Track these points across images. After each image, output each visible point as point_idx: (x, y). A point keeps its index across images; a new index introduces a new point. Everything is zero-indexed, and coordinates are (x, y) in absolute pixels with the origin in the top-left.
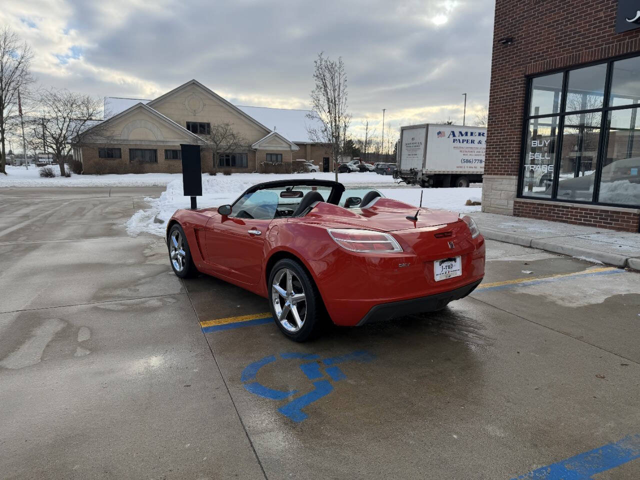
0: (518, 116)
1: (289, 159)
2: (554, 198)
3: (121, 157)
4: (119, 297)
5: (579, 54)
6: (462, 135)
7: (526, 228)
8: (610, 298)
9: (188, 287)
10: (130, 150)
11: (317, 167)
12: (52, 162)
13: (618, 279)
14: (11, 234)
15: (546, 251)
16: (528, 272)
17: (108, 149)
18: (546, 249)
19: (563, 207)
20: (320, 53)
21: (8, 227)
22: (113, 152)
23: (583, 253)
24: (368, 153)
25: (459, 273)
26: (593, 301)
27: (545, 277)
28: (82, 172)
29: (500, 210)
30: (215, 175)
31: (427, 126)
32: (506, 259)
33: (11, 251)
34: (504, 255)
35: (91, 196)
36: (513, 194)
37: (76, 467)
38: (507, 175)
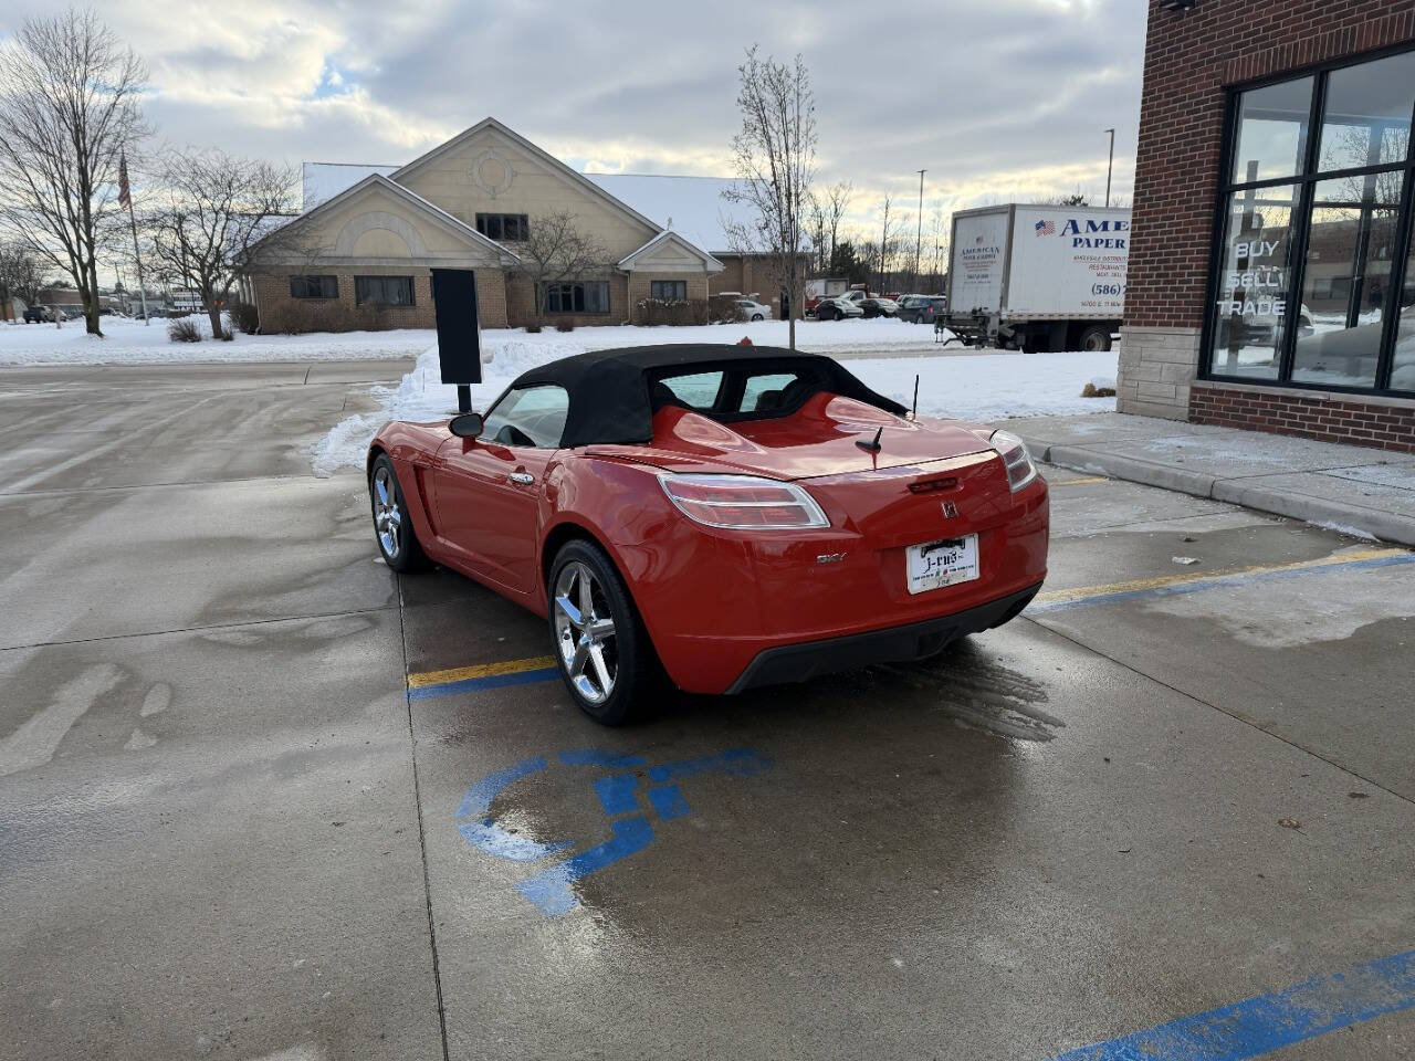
0: (1204, 185)
1: (703, 292)
2: (1285, 378)
3: (337, 296)
4: (254, 613)
5: (1354, 30)
6: (1095, 229)
7: (1208, 452)
8: (1369, 626)
9: (406, 593)
10: (357, 278)
11: (765, 309)
12: (202, 308)
13: (1403, 580)
14: (73, 471)
15: (1247, 508)
16: (1188, 561)
17: (310, 278)
18: (1247, 502)
19: (1305, 401)
20: (750, 49)
21: (70, 456)
22: (322, 285)
23: (1332, 514)
24: (889, 274)
25: (973, 574)
26: (1326, 634)
27: (1224, 574)
28: (257, 330)
29: (1157, 408)
30: (538, 331)
31: (1011, 210)
32: (1144, 528)
33: (62, 509)
34: (1142, 518)
35: (266, 382)
36: (1188, 372)
37: (56, 1003)
38: (1177, 325)
